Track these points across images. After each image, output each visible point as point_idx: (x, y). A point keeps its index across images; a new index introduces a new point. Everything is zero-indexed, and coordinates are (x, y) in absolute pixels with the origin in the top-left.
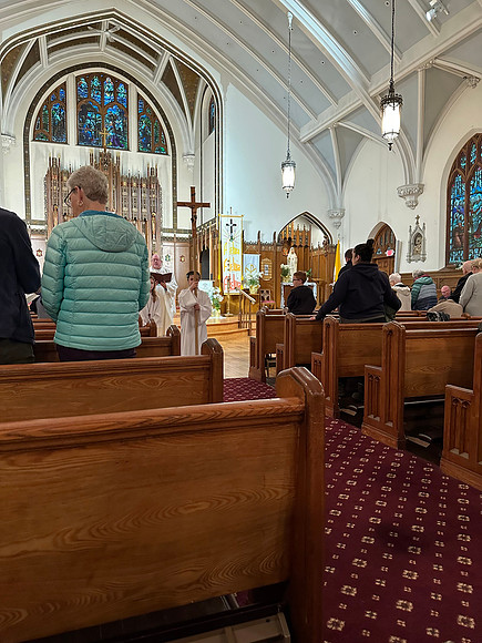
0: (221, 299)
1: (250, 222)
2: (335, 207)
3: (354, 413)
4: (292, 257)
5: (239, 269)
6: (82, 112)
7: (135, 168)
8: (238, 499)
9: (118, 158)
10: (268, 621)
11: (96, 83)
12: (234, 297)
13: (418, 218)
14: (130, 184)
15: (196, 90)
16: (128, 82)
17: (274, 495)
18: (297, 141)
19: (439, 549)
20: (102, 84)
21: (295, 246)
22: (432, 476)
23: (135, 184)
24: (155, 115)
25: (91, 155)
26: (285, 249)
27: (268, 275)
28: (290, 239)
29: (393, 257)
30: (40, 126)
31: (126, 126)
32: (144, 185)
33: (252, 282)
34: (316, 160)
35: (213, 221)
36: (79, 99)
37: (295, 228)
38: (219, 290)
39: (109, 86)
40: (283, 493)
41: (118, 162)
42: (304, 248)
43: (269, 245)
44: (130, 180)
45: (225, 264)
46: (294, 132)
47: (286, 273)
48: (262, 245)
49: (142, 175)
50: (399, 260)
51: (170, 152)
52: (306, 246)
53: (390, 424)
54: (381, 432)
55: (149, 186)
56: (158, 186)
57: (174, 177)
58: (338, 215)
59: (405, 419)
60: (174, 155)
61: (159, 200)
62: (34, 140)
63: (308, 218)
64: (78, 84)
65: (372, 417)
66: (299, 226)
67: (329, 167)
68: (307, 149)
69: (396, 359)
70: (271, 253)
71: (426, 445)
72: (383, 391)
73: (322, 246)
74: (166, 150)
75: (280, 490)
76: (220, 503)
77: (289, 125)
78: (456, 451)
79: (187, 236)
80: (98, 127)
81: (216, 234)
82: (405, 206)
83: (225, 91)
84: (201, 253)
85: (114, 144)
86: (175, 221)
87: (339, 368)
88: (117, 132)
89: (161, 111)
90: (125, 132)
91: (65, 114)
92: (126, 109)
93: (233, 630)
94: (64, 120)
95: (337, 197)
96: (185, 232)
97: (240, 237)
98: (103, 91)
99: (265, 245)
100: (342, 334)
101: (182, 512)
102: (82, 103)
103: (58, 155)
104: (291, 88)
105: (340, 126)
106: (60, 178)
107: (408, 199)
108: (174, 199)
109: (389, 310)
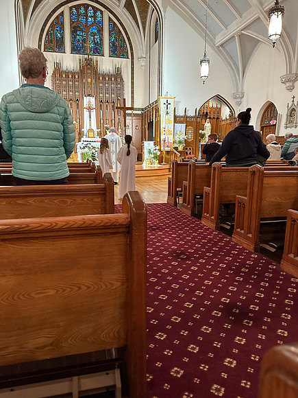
0: (159, 153)
1: (180, 102)
2: (237, 91)
3: (229, 227)
4: (208, 125)
5: (172, 134)
6: (74, 31)
7: (107, 68)
8: (79, 288)
9: (97, 61)
10: (107, 374)
11: (82, 11)
12: (168, 152)
13: (294, 98)
14: (104, 78)
15: (147, 13)
16: (103, 9)
17: (109, 286)
18: (213, 45)
19: (266, 323)
20: (86, 12)
21: (210, 118)
22: (274, 272)
23: (107, 78)
24: (120, 32)
25: (80, 60)
26: (203, 120)
27: (191, 137)
28: (207, 113)
29: (275, 125)
30: (49, 41)
31: (101, 40)
32: (113, 79)
33: (180, 142)
34: (225, 58)
35: (156, 102)
36: (72, 23)
37: (211, 106)
38: (158, 148)
39: (90, 13)
40: (117, 284)
41: (97, 64)
42: (216, 119)
43: (192, 117)
44: (104, 76)
45: (162, 130)
46: (211, 39)
47: (203, 136)
48: (187, 117)
49: (112, 73)
50: (279, 126)
51: (130, 57)
52: (218, 118)
53: (250, 235)
54: (244, 240)
55: (116, 80)
56: (122, 79)
57: (132, 73)
58: (240, 97)
59: (260, 233)
60: (133, 59)
61: (122, 89)
62: (45, 51)
63: (219, 98)
64: (71, 13)
65: (239, 230)
66: (213, 104)
67: (235, 64)
68: (220, 51)
69: (256, 191)
70: (193, 122)
71: (273, 250)
72: (247, 213)
73: (228, 118)
74: (127, 55)
75: (114, 282)
76: (64, 290)
77: (207, 34)
78: (291, 256)
79: (140, 112)
80: (84, 41)
81: (157, 110)
82: (285, 89)
83: (165, 12)
84: (149, 124)
85: (94, 52)
86: (133, 102)
87: (220, 198)
88: (96, 44)
89: (124, 29)
90: (101, 44)
91: (63, 33)
92: (102, 28)
93: (79, 379)
94: (63, 37)
95: (240, 84)
96: (139, 109)
97: (173, 112)
98: (87, 16)
99: (189, 117)
100: (224, 174)
101: (34, 296)
102: (74, 25)
103: (59, 60)
104: (209, 7)
105: (242, 34)
106: (61, 75)
107: (288, 84)
108: (132, 88)
109: (261, 158)
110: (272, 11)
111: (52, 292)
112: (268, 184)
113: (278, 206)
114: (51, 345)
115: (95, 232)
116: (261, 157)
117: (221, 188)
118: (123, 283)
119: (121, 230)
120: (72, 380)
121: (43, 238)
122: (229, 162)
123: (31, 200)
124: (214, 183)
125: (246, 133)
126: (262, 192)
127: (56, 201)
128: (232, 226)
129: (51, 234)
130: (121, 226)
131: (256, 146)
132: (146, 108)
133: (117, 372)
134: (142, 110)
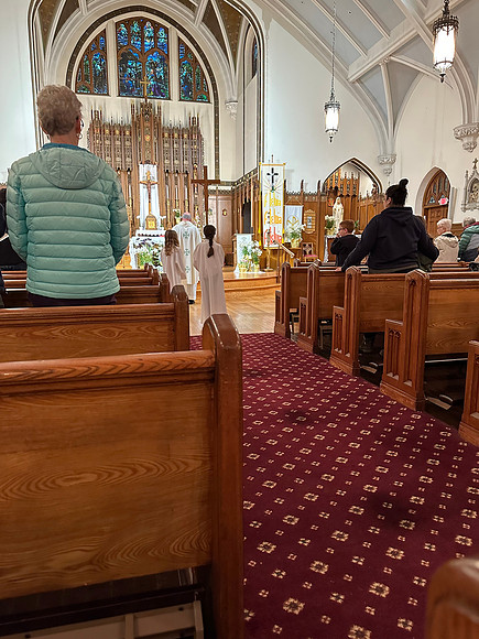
0: (260, 253)
1: (293, 171)
2: (385, 153)
3: (374, 371)
4: (338, 207)
5: (281, 222)
6: (123, 61)
7: (177, 119)
8: (135, 471)
9: (159, 108)
10: (181, 609)
11: (136, 28)
12: (274, 252)
13: (476, 161)
14: (171, 135)
15: (239, 28)
16: (168, 25)
17: (183, 467)
18: (344, 80)
19: (436, 526)
20: (142, 30)
22: (449, 442)
23: (176, 135)
24: (196, 61)
25: (132, 106)
26: (331, 199)
27: (311, 227)
28: (336, 188)
29: (447, 205)
30: (81, 78)
31: (167, 74)
32: (185, 136)
33: (294, 235)
34: (364, 100)
35: (255, 171)
36: (119, 47)
37: (343, 176)
38: (258, 244)
39: (149, 31)
40: (195, 464)
41: (160, 113)
42: (352, 199)
43: (313, 195)
44: (171, 131)
45: (265, 216)
46: (342, 70)
47: (330, 225)
48: (305, 195)
49: (183, 126)
50: (453, 208)
51: (212, 101)
52: (354, 196)
53: (409, 384)
54: (399, 392)
55: (190, 137)
56: (199, 136)
57: (217, 126)
58: (389, 161)
59: (425, 379)
60: (216, 103)
61: (200, 151)
63: (355, 164)
64: (118, 32)
65: (390, 375)
66: (346, 173)
67: (380, 108)
68: (356, 88)
69: (418, 312)
70: (315, 204)
71: (447, 407)
72: (403, 346)
73: (371, 195)
74: (208, 98)
75: (190, 461)
76: (110, 474)
77: (335, 61)
79: (229, 188)
80: (139, 76)
81: (257, 185)
82: (462, 148)
83: (267, 28)
84: (243, 207)
85: (155, 94)
86: (217, 172)
87: (360, 324)
88: (158, 80)
89: (203, 56)
90: (166, 80)
91: (106, 63)
92: (168, 55)
93: (135, 618)
94: (105, 71)
95: (388, 142)
96: (227, 184)
97: (282, 187)
98: (143, 37)
99: (308, 195)
100: (365, 286)
101: (62, 484)
102: (123, 51)
103: (100, 107)
104: (338, 19)
105: (392, 61)
106: (102, 131)
107: (465, 141)
108: (217, 149)
109: (425, 260)
110: (439, 25)
111: (91, 478)
112: (436, 300)
113: (454, 335)
114: (91, 562)
115: (157, 380)
116: (424, 258)
117: (361, 309)
118: (204, 463)
119: (201, 376)
120: (124, 620)
121: (75, 390)
122: (373, 266)
123: (56, 331)
124: (349, 300)
125: (400, 220)
126: (426, 313)
127: (96, 332)
128: (380, 369)
129: (89, 384)
130: (200, 370)
131: (417, 239)
132: (238, 182)
133: (197, 608)
134: (233, 184)
